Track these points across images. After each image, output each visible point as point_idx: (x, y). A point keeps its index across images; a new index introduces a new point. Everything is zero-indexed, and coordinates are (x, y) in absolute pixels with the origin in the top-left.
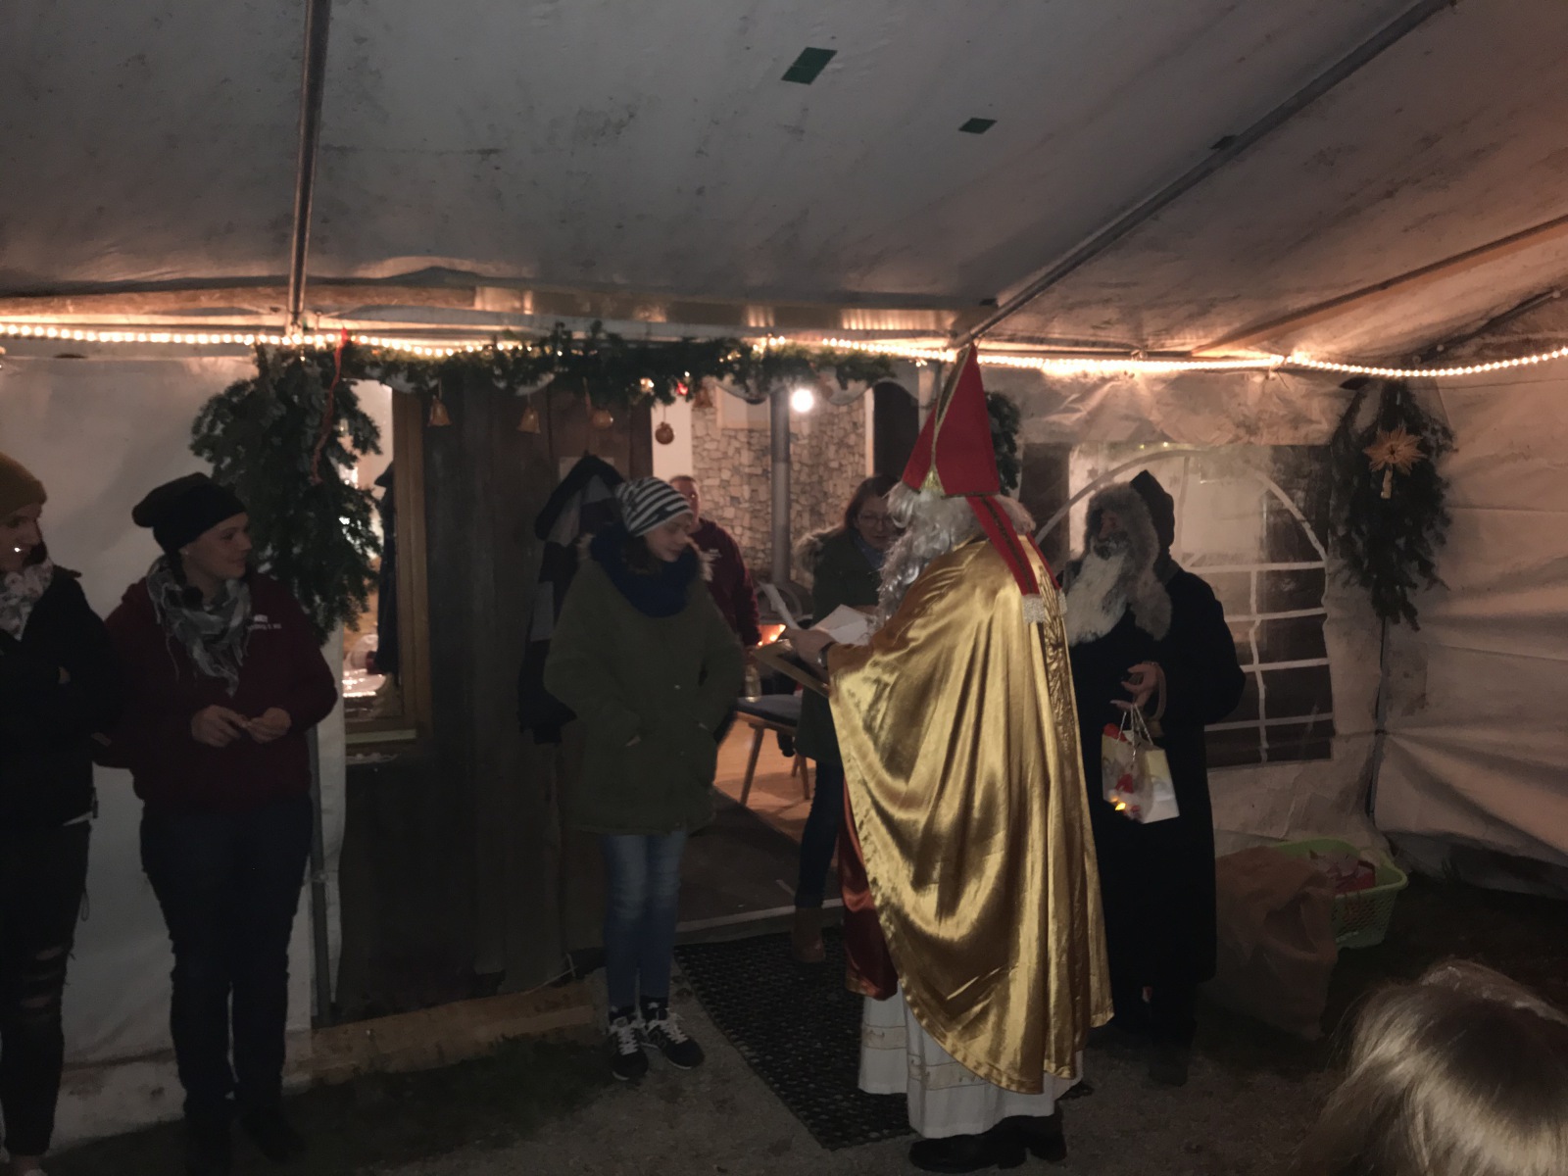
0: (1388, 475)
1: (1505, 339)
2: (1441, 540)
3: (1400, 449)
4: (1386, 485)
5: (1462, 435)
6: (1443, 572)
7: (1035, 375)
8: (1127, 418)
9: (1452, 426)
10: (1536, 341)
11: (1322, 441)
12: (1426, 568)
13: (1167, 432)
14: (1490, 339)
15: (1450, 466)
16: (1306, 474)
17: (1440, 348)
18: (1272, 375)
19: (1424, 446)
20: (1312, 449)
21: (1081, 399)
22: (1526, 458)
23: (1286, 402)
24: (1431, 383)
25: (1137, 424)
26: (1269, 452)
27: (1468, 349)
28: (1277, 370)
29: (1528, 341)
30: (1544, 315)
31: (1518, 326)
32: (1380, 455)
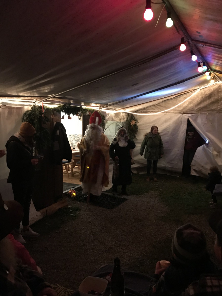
0: (132, 125)
1: (144, 110)
2: (136, 133)
3: (133, 123)
4: (132, 127)
5: (139, 121)
6: (137, 137)
7: (105, 112)
8: (111, 118)
9: (138, 120)
10: (148, 111)
11: (125, 121)
12: (135, 137)
13: (115, 120)
14: (143, 110)
15: (138, 124)
17: (138, 111)
18: (123, 113)
19: (136, 122)
20: (125, 122)
21: (108, 116)
22: (147, 124)
23: (123, 116)
24: (137, 115)
25: (112, 119)
26: (122, 122)
27: (140, 111)
28: (124, 113)
29: (147, 111)
30: (149, 108)
31: (146, 109)
32: (132, 123)
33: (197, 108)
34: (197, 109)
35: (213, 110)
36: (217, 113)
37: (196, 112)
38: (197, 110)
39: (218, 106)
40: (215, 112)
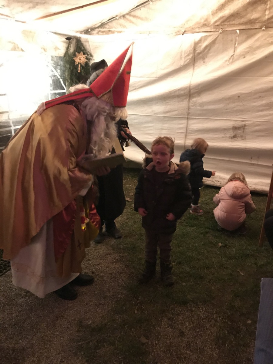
4: (79, 69)
5: (95, 56)
10: (112, 31)
11: (62, 56)
14: (101, 29)
16: (59, 65)
24: (88, 41)
26: (50, 57)
30: (114, 23)
31: (107, 26)
32: (77, 60)
33: (216, 18)
34: (216, 22)
35: (252, 22)
36: (261, 28)
37: (214, 28)
38: (216, 24)
39: (266, 10)
40: (257, 26)
